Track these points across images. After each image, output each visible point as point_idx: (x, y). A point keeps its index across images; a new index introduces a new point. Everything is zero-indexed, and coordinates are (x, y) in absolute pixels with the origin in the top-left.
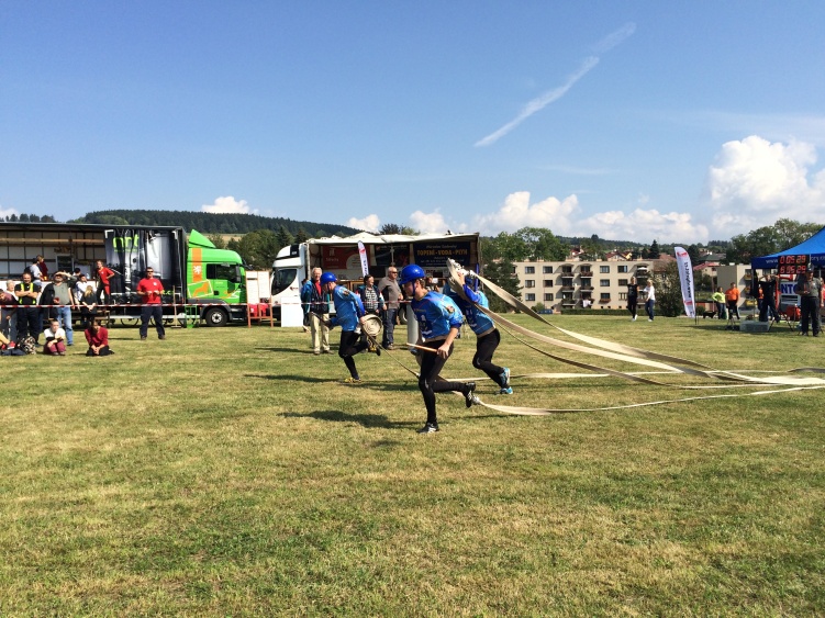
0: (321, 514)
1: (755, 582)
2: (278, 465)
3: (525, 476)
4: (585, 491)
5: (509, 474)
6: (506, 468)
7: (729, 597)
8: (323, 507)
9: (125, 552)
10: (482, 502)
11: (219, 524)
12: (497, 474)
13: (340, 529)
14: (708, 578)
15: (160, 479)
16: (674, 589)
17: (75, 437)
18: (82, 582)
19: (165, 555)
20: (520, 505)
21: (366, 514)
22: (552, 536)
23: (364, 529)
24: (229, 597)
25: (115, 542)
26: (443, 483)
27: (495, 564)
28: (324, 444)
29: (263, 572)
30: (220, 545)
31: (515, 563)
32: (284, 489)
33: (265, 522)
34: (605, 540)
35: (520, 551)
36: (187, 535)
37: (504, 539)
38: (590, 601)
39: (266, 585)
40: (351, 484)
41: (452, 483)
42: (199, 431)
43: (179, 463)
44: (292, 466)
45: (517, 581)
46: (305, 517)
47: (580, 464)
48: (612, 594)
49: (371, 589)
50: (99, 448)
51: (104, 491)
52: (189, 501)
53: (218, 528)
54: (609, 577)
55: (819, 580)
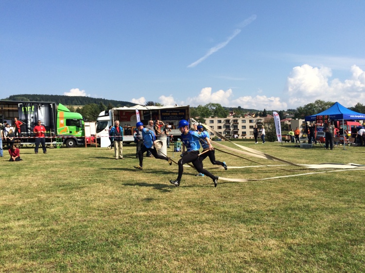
0: (118, 231)
1: (306, 255)
2: (99, 210)
3: (209, 212)
4: (235, 218)
5: (202, 211)
6: (200, 209)
7: (295, 262)
8: (119, 228)
9: (27, 251)
10: (190, 224)
11: (71, 237)
12: (197, 211)
13: (127, 237)
14: (286, 254)
15: (44, 217)
16: (272, 259)
17: (4, 199)
18: (6, 265)
19: (46, 252)
20: (207, 225)
21: (138, 231)
22: (220, 238)
23: (137, 237)
24: (75, 270)
25: (23, 247)
26: (173, 216)
27: (195, 251)
28: (120, 200)
29: (91, 258)
30: (71, 247)
31: (204, 250)
32: (101, 221)
33: (92, 236)
34: (243, 239)
35: (206, 245)
36: (56, 242)
37: (199, 240)
38: (237, 265)
39: (92, 264)
40: (131, 218)
41: (177, 216)
42: (62, 195)
43: (53, 210)
44: (105, 210)
45: (205, 258)
46: (111, 232)
47: (232, 206)
48: (246, 262)
49: (140, 264)
50: (15, 204)
51: (17, 223)
52: (57, 227)
53: (70, 239)
54: (245, 255)
55: (333, 254)
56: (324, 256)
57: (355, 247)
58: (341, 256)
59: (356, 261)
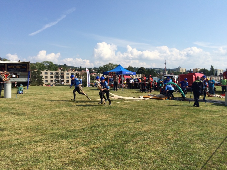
3: (42, 135)
4: (60, 136)
5: (37, 134)
6: (36, 132)
7: (95, 159)
10: (28, 144)
12: (33, 135)
14: (90, 155)
16: (82, 159)
20: (40, 143)
22: (49, 151)
26: (14, 140)
27: (31, 162)
31: (38, 161)
34: (65, 149)
35: (39, 157)
37: (34, 154)
38: (59, 167)
41: (18, 139)
45: (38, 166)
47: (58, 129)
48: (66, 164)
54: (65, 160)
55: (115, 150)
56: (111, 153)
57: (127, 145)
58: (120, 151)
59: (127, 153)
